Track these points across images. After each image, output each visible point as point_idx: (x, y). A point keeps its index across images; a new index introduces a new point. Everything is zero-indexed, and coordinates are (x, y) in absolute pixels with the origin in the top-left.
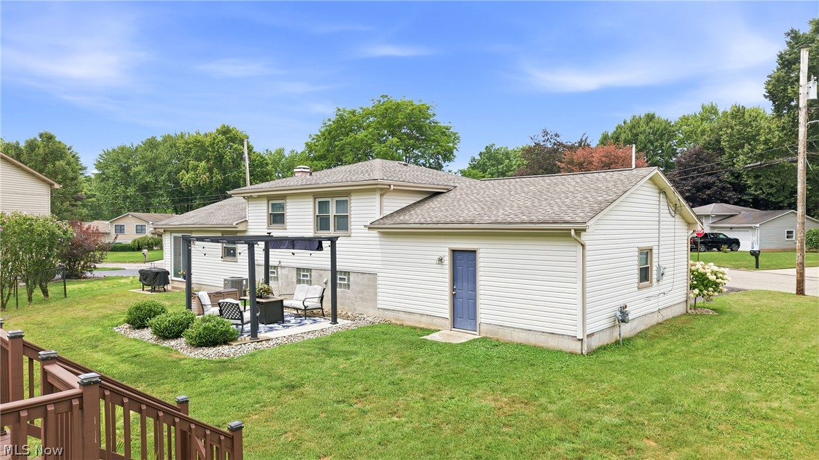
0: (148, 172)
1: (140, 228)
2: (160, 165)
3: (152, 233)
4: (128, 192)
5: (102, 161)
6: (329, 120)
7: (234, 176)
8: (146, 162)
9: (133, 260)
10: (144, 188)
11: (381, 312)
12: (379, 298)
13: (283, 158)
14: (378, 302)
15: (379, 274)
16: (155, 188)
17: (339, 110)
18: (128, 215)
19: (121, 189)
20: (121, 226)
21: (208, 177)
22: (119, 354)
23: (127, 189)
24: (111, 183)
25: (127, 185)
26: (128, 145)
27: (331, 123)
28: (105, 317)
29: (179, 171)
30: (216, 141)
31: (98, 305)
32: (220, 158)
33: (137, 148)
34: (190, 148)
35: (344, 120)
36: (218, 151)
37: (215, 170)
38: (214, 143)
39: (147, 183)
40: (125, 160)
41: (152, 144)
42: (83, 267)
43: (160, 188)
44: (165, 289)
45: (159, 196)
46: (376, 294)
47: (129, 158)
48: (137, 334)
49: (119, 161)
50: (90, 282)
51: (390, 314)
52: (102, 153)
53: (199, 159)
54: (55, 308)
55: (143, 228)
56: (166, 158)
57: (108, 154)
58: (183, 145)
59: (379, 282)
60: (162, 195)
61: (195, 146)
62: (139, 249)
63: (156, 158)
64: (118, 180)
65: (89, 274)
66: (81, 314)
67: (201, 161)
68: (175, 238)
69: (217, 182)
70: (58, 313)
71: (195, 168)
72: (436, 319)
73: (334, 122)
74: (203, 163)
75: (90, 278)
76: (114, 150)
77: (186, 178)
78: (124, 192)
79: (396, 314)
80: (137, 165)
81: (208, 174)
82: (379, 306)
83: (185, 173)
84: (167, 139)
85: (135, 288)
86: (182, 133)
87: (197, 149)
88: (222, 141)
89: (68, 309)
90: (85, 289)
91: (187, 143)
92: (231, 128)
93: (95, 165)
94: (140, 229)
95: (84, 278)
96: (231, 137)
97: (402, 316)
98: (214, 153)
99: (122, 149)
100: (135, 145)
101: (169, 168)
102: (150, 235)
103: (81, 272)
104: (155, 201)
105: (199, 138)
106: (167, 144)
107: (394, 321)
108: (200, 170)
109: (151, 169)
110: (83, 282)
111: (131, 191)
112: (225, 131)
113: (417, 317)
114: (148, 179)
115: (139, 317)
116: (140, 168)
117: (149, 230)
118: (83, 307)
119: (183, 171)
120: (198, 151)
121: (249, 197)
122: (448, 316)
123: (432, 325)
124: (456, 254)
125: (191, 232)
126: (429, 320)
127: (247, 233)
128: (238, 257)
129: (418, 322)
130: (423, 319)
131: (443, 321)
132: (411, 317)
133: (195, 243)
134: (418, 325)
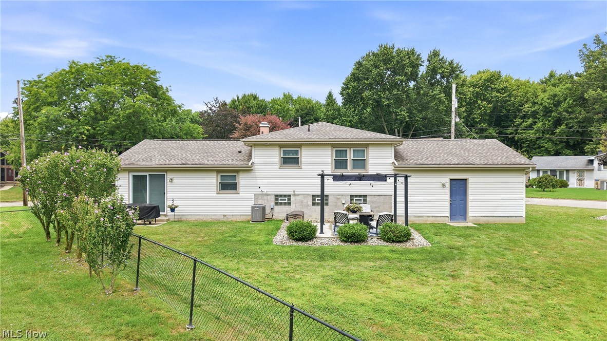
44: (150, 223)
46: (391, 208)
113: (425, 218)
121: (255, 145)
122: (448, 215)
123: (436, 221)
124: (452, 181)
125: (166, 171)
126: (434, 219)
127: (253, 171)
128: (240, 190)
129: (426, 221)
130: (429, 219)
131: (444, 218)
132: (420, 218)
133: (174, 181)
134: (425, 223)
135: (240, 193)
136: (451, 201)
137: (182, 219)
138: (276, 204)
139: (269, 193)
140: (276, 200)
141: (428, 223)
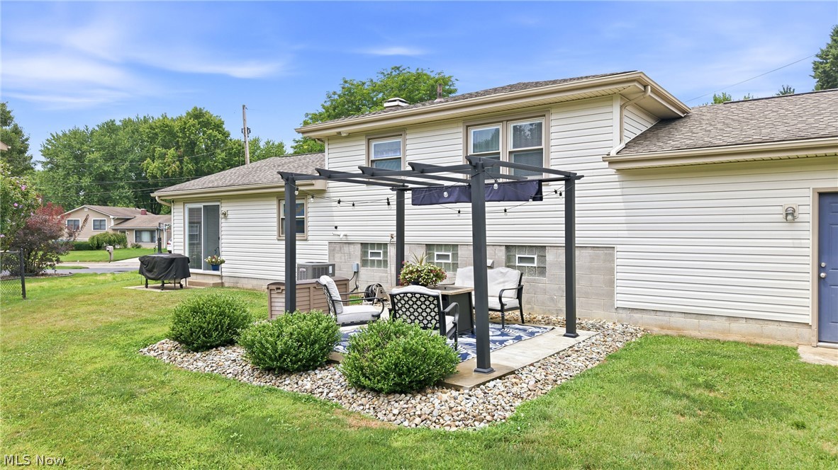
0: (106, 160)
1: (98, 223)
2: (121, 153)
3: (114, 230)
4: (82, 183)
5: (50, 147)
6: (335, 93)
7: (209, 166)
8: (104, 149)
9: (94, 259)
10: (101, 178)
11: (624, 315)
12: (617, 290)
13: (258, 149)
14: (617, 297)
15: (618, 248)
16: (115, 179)
17: (346, 82)
18: (83, 208)
19: (73, 180)
20: (75, 221)
21: (178, 167)
22: (207, 418)
23: (80, 179)
24: (61, 172)
25: (81, 175)
26: (82, 128)
27: (336, 97)
28: (113, 328)
29: (143, 159)
30: (188, 125)
31: (84, 309)
32: (192, 145)
33: (92, 133)
34: (156, 134)
35: (352, 94)
36: (189, 137)
37: (186, 158)
38: (185, 128)
39: (104, 172)
40: (78, 146)
41: (110, 128)
42: (42, 260)
43: (121, 179)
44: (181, 286)
45: (119, 187)
46: (611, 283)
47: (83, 144)
48: (200, 362)
49: (70, 147)
50: (53, 279)
51: (647, 317)
52: (50, 137)
53: (167, 147)
54: (11, 314)
55: (102, 223)
56: (128, 145)
57: (57, 138)
58: (147, 130)
59: (618, 262)
60: (123, 187)
61: (162, 131)
62: (99, 247)
63: (114, 145)
64: (71, 169)
65: (50, 271)
66: (63, 323)
67: (170, 148)
68: (191, 210)
69: (189, 173)
70: (19, 322)
71: (163, 156)
72: (772, 327)
73: (339, 96)
74: (172, 151)
75: (51, 275)
76: (65, 135)
77: (152, 167)
78: (77, 183)
79: (663, 319)
80: (93, 152)
81: (178, 163)
82: (618, 304)
83: (150, 161)
84: (127, 123)
85: (131, 285)
86: (145, 117)
87: (165, 134)
88: (194, 125)
89: (35, 315)
90: (50, 288)
91: (151, 128)
92: (204, 111)
93: (41, 151)
94: (99, 225)
95: (43, 275)
96: (203, 122)
97: (678, 321)
98: (184, 138)
99: (75, 133)
100: (90, 129)
101: (131, 156)
102: (111, 232)
103: (39, 267)
104: (115, 194)
105: (167, 122)
106: (129, 129)
107: (656, 331)
108: (168, 159)
109: (110, 157)
110: (43, 280)
111: (86, 181)
112: (198, 115)
113: (718, 323)
114: (106, 169)
115: (201, 327)
116: (96, 155)
117: (110, 225)
118: (61, 311)
119: (148, 159)
120: (165, 137)
121: (330, 138)
122: (809, 316)
123: (761, 336)
124: (828, 200)
125: (220, 199)
126: (754, 327)
127: (327, 195)
128: (309, 233)
129: (723, 333)
130: (735, 326)
131: (794, 329)
132: (704, 322)
133: (229, 216)
134: (721, 337)
135: (309, 238)
136: (821, 269)
137: (239, 285)
138: (365, 263)
139: (351, 239)
140: (364, 253)
141: (731, 339)
